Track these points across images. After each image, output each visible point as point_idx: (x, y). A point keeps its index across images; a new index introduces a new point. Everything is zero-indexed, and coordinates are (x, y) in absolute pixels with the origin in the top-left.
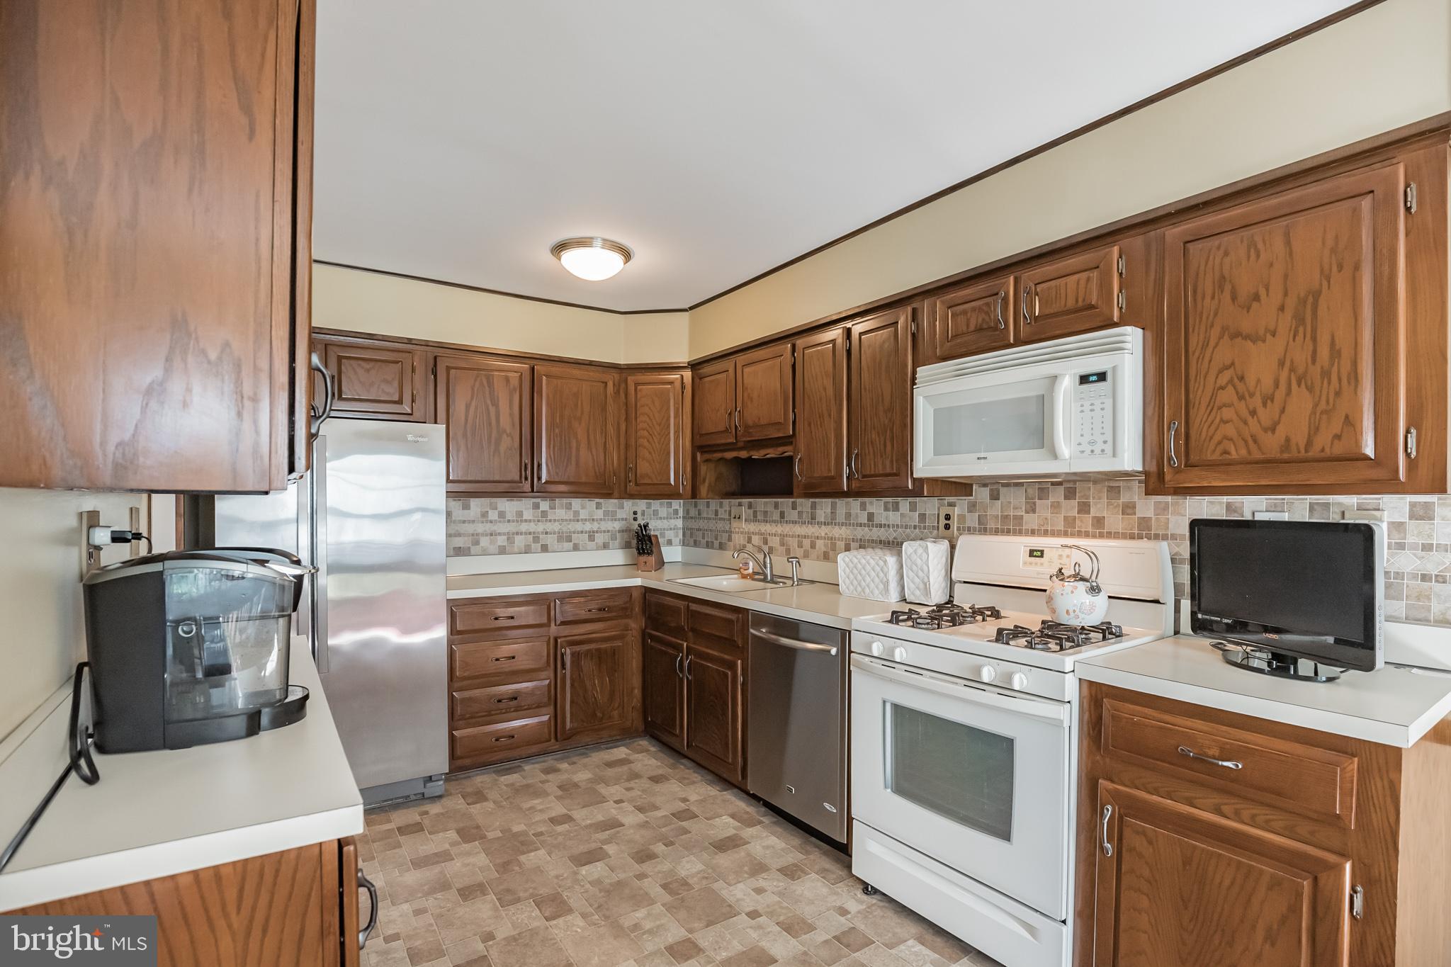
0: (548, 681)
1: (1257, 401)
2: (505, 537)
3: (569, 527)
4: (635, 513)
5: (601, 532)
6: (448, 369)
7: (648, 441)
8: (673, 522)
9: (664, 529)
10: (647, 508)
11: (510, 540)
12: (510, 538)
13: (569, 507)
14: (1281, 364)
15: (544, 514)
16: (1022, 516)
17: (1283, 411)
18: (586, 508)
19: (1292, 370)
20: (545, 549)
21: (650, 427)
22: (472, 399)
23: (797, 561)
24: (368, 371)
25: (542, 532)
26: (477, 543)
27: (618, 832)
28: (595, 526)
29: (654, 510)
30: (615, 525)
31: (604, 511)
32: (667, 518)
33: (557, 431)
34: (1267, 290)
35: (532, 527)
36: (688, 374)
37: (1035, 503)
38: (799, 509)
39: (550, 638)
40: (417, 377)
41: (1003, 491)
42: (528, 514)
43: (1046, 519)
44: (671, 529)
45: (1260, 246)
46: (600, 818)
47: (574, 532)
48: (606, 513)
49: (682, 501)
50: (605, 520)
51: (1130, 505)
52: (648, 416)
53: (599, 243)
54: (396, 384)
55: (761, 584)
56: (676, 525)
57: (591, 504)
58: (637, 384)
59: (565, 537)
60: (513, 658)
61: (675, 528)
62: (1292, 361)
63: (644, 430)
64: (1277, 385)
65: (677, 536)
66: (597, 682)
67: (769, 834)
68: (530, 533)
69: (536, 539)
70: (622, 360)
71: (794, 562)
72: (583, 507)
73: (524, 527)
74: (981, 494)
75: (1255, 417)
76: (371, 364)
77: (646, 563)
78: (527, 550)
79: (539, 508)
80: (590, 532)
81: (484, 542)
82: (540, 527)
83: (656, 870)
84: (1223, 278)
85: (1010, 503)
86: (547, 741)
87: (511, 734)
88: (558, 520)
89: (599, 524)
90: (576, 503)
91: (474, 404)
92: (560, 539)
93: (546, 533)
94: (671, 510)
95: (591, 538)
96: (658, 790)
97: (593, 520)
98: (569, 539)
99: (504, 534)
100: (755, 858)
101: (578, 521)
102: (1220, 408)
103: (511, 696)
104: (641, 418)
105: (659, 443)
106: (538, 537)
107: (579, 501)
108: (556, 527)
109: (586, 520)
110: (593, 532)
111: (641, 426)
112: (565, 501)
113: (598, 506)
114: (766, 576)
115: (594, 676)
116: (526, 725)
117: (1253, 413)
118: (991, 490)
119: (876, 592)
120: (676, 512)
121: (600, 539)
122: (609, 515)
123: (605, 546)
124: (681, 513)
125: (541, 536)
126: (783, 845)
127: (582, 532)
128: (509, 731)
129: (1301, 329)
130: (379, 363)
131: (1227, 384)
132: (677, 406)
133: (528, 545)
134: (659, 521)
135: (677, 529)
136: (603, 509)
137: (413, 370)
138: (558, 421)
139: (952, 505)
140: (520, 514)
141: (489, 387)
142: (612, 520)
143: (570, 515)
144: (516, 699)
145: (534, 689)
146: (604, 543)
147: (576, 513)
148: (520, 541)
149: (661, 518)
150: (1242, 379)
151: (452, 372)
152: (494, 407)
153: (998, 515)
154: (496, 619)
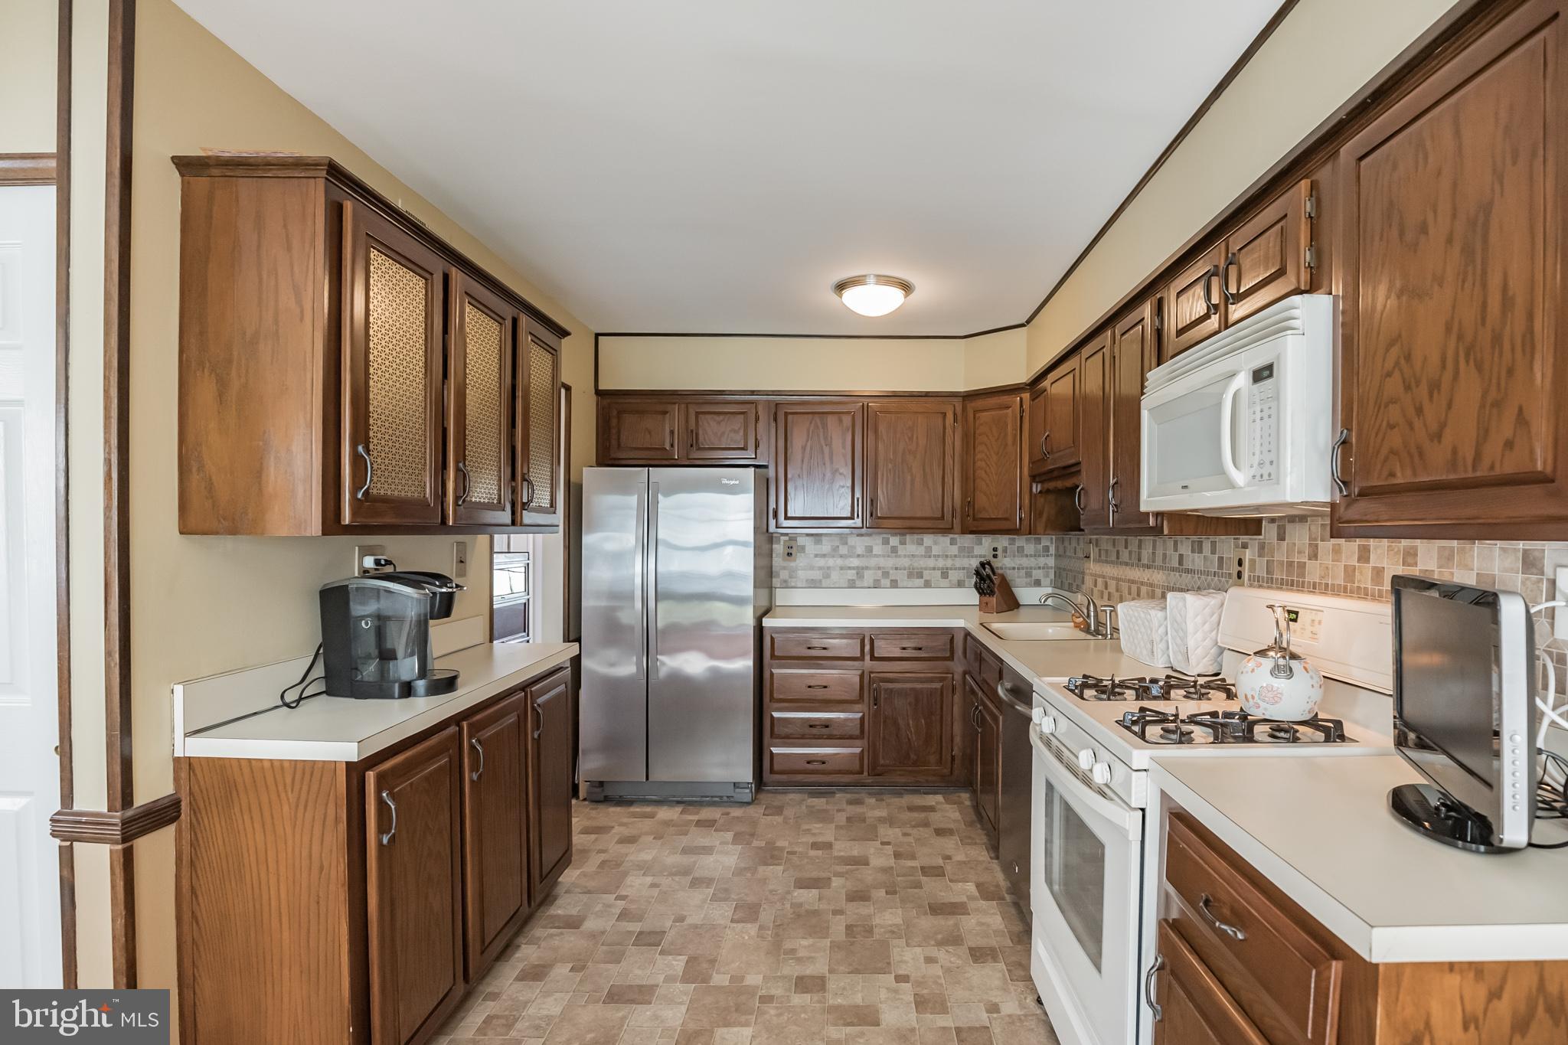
0: (861, 714)
1: (1423, 391)
2: (854, 572)
3: (921, 562)
4: (995, 549)
5: (955, 569)
6: (786, 414)
7: (986, 472)
8: (1042, 561)
9: (1031, 568)
10: (1010, 544)
11: (860, 575)
12: (860, 571)
13: (920, 543)
14: (1448, 329)
15: (894, 550)
16: (1305, 563)
17: (1449, 406)
18: (939, 544)
19: (1460, 338)
20: (894, 584)
21: (988, 457)
22: (807, 441)
23: (1111, 611)
24: (719, 423)
25: (892, 568)
26: (827, 576)
27: (858, 869)
28: (949, 563)
29: (1018, 547)
30: (972, 563)
31: (959, 547)
32: (1035, 556)
33: (890, 466)
34: (1435, 212)
35: (882, 562)
36: (1026, 396)
37: (1317, 546)
38: (1129, 549)
39: (863, 672)
40: (761, 425)
41: (1289, 527)
42: (878, 549)
43: (1327, 568)
44: (1039, 568)
45: (1428, 144)
46: (855, 853)
47: (926, 569)
48: (961, 549)
49: (1054, 537)
50: (960, 556)
51: (1411, 551)
52: (986, 445)
53: (872, 280)
54: (741, 433)
55: (1083, 635)
56: (1046, 564)
57: (944, 540)
58: (975, 412)
59: (916, 574)
60: (825, 687)
61: (1045, 567)
62: (1460, 323)
63: (981, 460)
64: (1444, 367)
65: (1047, 576)
66: (911, 722)
67: (998, 913)
68: (879, 568)
69: (886, 574)
70: (962, 388)
71: (1108, 612)
72: (936, 543)
73: (873, 562)
74: (1269, 532)
75: (1421, 418)
76: (721, 417)
77: (987, 604)
78: (876, 585)
79: (888, 543)
80: (943, 569)
81: (835, 575)
82: (889, 563)
83: (856, 911)
84: (1391, 203)
85: (1295, 544)
86: (859, 774)
87: (824, 759)
88: (909, 556)
89: (953, 560)
90: (928, 539)
91: (809, 444)
92: (910, 575)
93: (896, 569)
94: (1040, 547)
95: (945, 575)
96: (932, 842)
97: (947, 556)
98: (920, 575)
99: (853, 568)
100: (959, 929)
101: (930, 557)
102: (1386, 406)
103: (824, 724)
104: (979, 448)
105: (996, 474)
106: (888, 573)
107: (931, 536)
108: (905, 562)
109: (939, 556)
110: (947, 569)
111: (979, 456)
112: (916, 536)
113: (953, 542)
114: (1089, 626)
115: (908, 716)
116: (838, 754)
117: (1419, 411)
118: (1279, 526)
119: (1145, 652)
120: (1047, 549)
121: (954, 576)
122: (968, 552)
123: (960, 584)
124: (1052, 550)
125: (891, 572)
126: (1002, 927)
127: (934, 569)
128: (823, 756)
129: (1470, 269)
130: (729, 415)
131: (1394, 367)
132: (1014, 432)
133: (878, 580)
134: (1025, 559)
135: (1048, 568)
136: (959, 545)
137: (757, 419)
138: (892, 457)
139: (1245, 546)
140: (869, 549)
141: (823, 428)
142: (968, 557)
143: (921, 550)
144: (827, 727)
145: (846, 720)
146: (958, 581)
147: (929, 549)
148: (869, 577)
149: (1027, 556)
150: (1408, 358)
151: (790, 417)
152: (828, 447)
153: (1283, 561)
154: (809, 648)
